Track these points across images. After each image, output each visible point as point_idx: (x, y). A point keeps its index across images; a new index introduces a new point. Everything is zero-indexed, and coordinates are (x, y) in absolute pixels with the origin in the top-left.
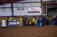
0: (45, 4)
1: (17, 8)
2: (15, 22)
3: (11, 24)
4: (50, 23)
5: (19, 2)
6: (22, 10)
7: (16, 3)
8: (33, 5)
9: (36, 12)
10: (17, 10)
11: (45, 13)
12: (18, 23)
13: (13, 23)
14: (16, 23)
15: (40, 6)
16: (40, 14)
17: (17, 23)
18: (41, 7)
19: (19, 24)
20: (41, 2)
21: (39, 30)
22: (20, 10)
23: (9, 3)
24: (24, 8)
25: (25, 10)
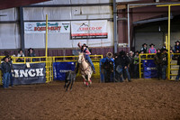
0: (125, 10)
1: (35, 24)
2: (29, 69)
3: (17, 76)
4: (140, 73)
5: (42, 4)
6: (52, 29)
7: (34, 9)
8: (87, 15)
9: (95, 37)
10: (36, 29)
11: (125, 41)
12: (39, 72)
13: (22, 72)
14: (32, 73)
15: (109, 16)
16: (108, 43)
17: (35, 72)
18: (112, 20)
19: (42, 75)
20: (111, 4)
21: (106, 96)
22: (45, 29)
23: (9, 7)
24: (57, 24)
25: (63, 30)
